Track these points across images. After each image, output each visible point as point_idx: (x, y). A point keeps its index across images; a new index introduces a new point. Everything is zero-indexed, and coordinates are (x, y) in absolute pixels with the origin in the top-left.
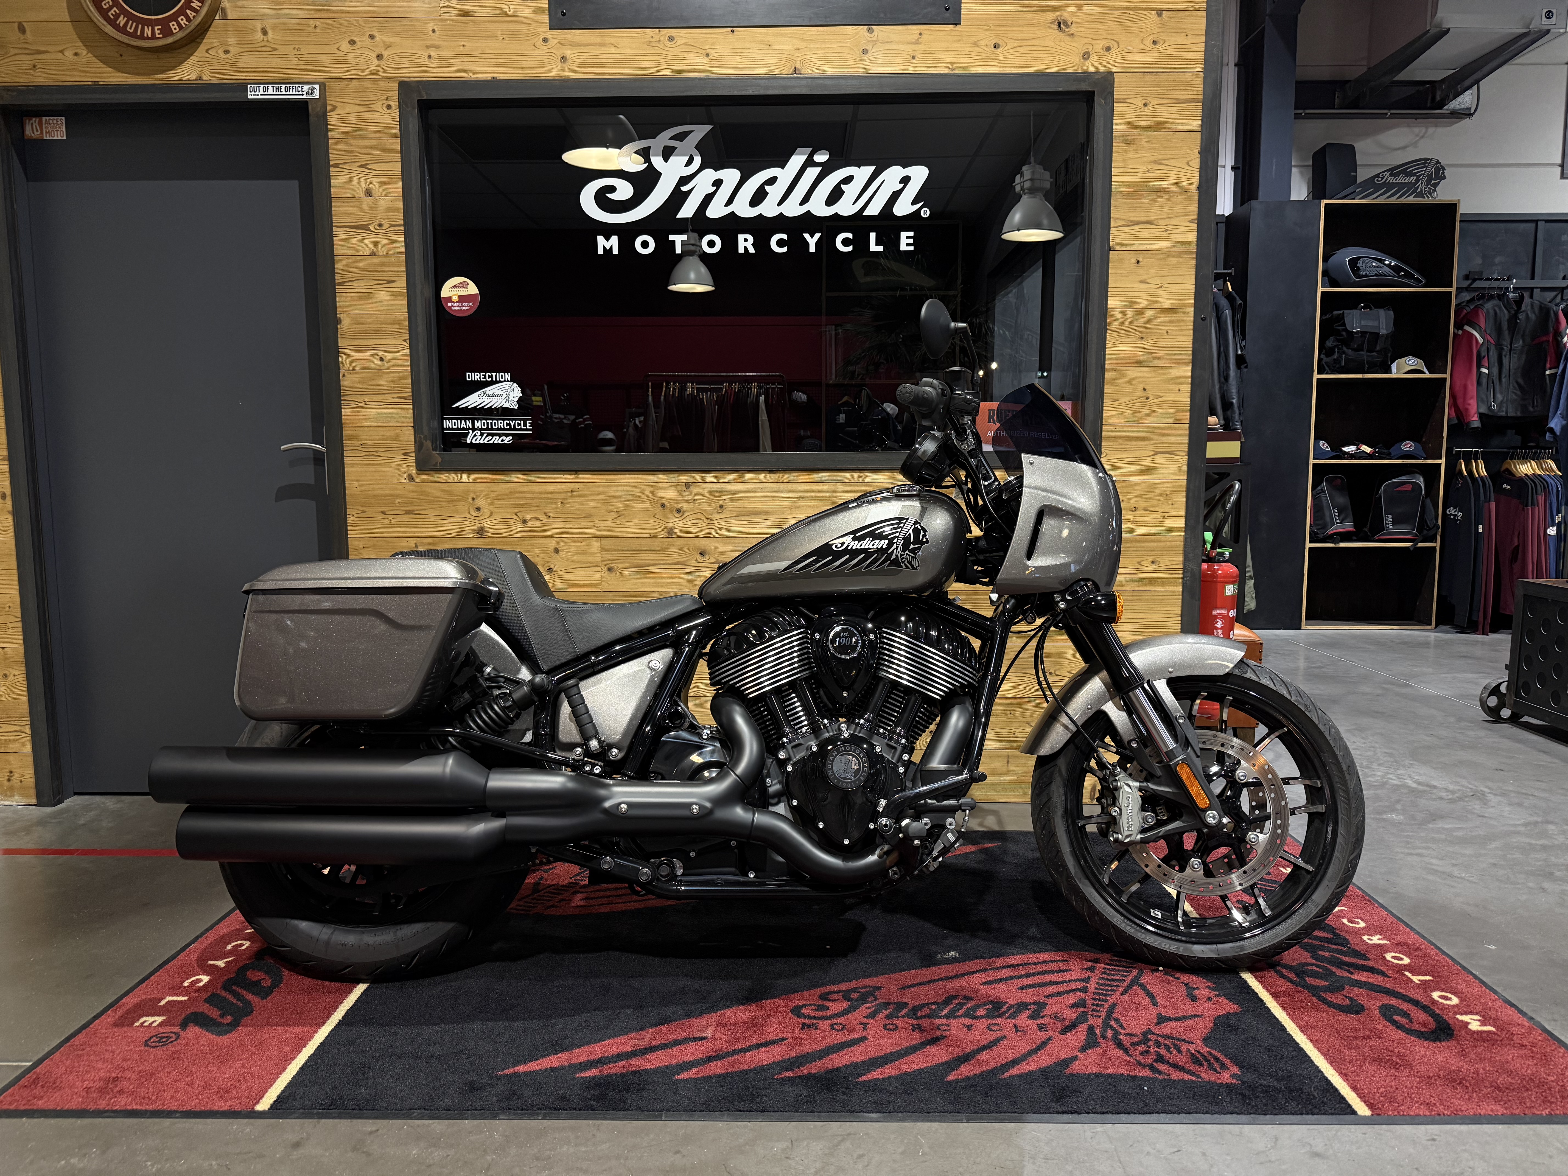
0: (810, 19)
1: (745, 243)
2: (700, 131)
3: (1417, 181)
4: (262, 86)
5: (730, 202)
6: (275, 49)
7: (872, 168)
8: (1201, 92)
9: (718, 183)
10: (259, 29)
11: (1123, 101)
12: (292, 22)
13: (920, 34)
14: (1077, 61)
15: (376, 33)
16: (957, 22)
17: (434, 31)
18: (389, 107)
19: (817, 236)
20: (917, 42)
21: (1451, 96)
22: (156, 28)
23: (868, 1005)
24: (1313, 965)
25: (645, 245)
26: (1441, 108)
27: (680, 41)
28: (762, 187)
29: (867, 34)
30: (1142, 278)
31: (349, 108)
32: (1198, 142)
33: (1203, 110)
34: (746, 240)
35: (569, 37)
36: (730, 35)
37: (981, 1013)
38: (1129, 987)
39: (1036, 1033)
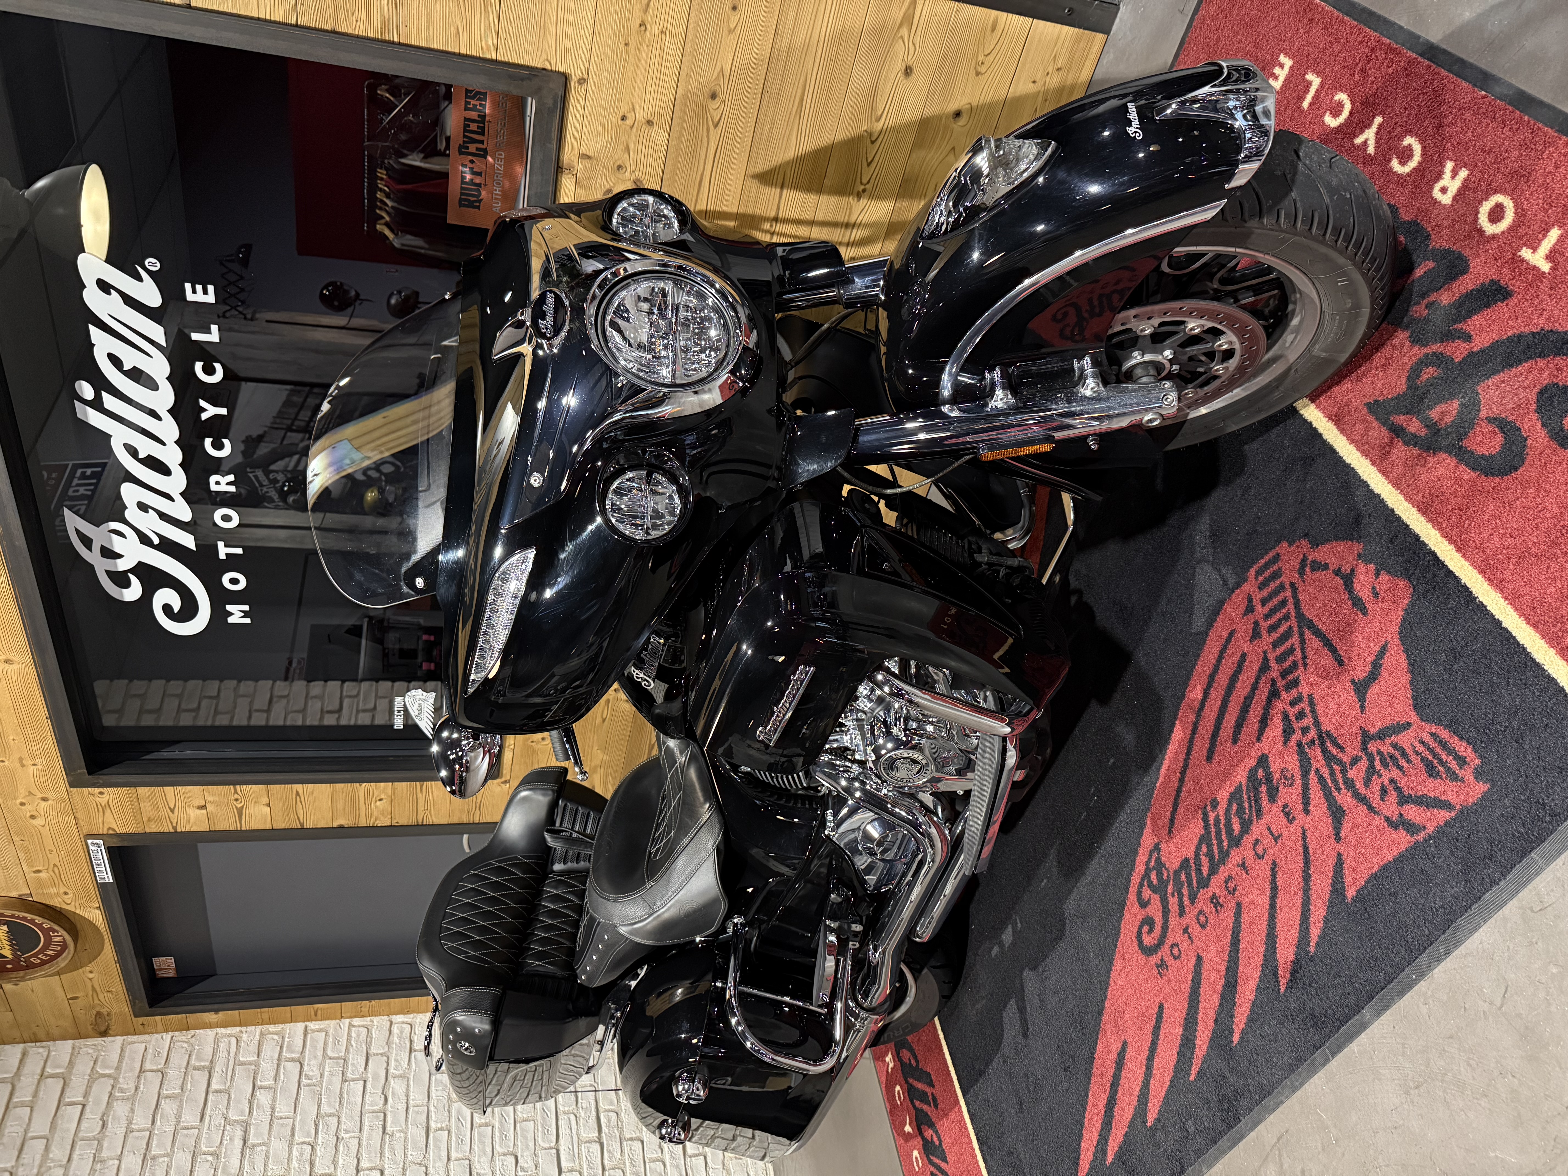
1: (221, 483)
2: (73, 522)
4: (97, 873)
5: (168, 496)
6: (55, 865)
9: (143, 507)
10: (36, 875)
12: (21, 854)
15: (18, 802)
18: (101, 793)
22: (53, 936)
23: (1170, 892)
28: (142, 461)
31: (110, 819)
37: (1236, 827)
38: (1303, 642)
39: (1291, 833)
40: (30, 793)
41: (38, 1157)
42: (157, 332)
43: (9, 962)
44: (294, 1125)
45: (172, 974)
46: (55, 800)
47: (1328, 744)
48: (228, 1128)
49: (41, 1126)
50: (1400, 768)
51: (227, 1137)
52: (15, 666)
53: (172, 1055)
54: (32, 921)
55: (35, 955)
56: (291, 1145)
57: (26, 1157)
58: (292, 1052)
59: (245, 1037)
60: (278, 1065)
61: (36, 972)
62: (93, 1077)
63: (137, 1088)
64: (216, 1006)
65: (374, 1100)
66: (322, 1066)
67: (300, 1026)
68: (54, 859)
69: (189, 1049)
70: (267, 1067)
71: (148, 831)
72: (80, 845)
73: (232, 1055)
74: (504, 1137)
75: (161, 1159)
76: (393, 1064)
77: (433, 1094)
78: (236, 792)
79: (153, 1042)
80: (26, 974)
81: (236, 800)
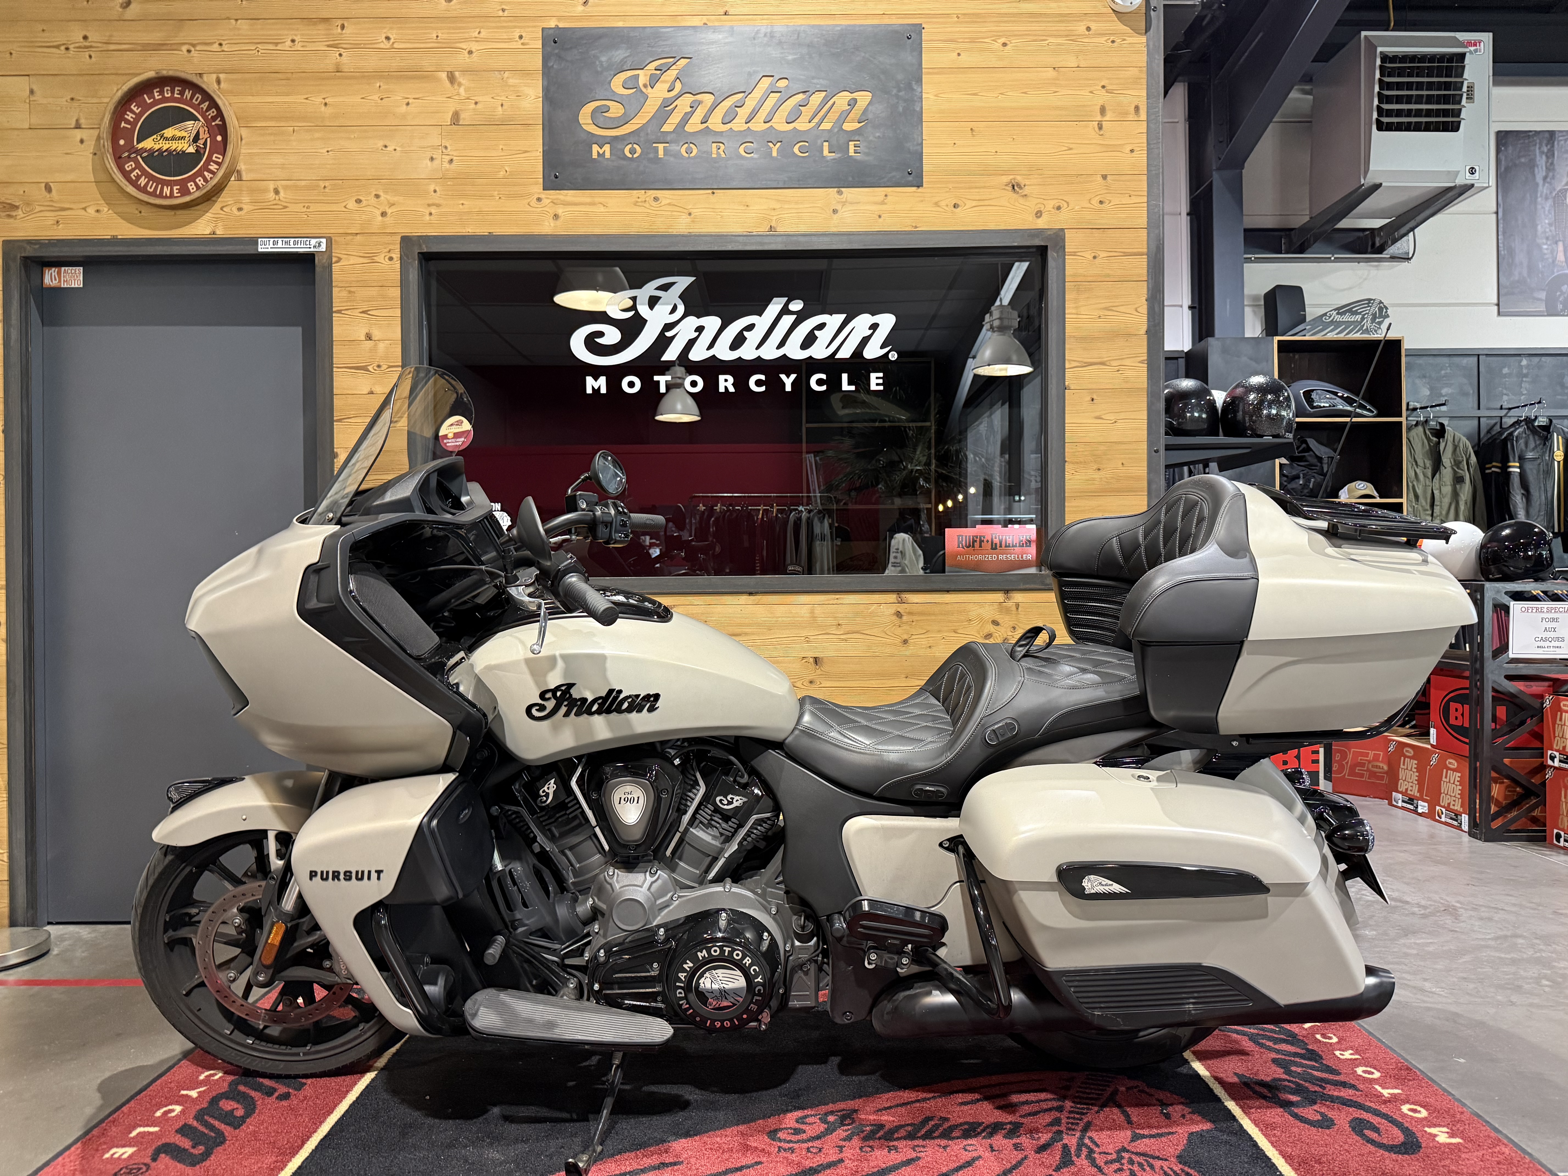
0: (785, 182)
1: (726, 383)
2: (683, 283)
3: (1363, 319)
4: (272, 240)
5: (711, 346)
6: (285, 207)
7: (844, 316)
8: (1146, 246)
9: (700, 329)
10: (272, 190)
11: (1074, 254)
12: (303, 183)
13: (886, 196)
14: (1031, 219)
15: (381, 193)
16: (919, 185)
17: (435, 191)
18: (391, 259)
19: (793, 376)
20: (883, 203)
21: (1390, 242)
22: (175, 188)
23: (846, 1128)
24: (1284, 1080)
25: (631, 384)
26: (1381, 253)
27: (665, 202)
28: (741, 333)
29: (837, 196)
30: (1097, 414)
31: (353, 260)
32: (1145, 291)
33: (1148, 262)
34: (726, 380)
35: (561, 197)
36: (711, 196)
37: (956, 1133)
39: (1011, 1154)
43: (130, 143)
46: (383, 222)
52: (550, 221)
55: (139, 167)
68: (296, 208)
72: (316, 231)
80: (108, 153)
81: (379, 366)
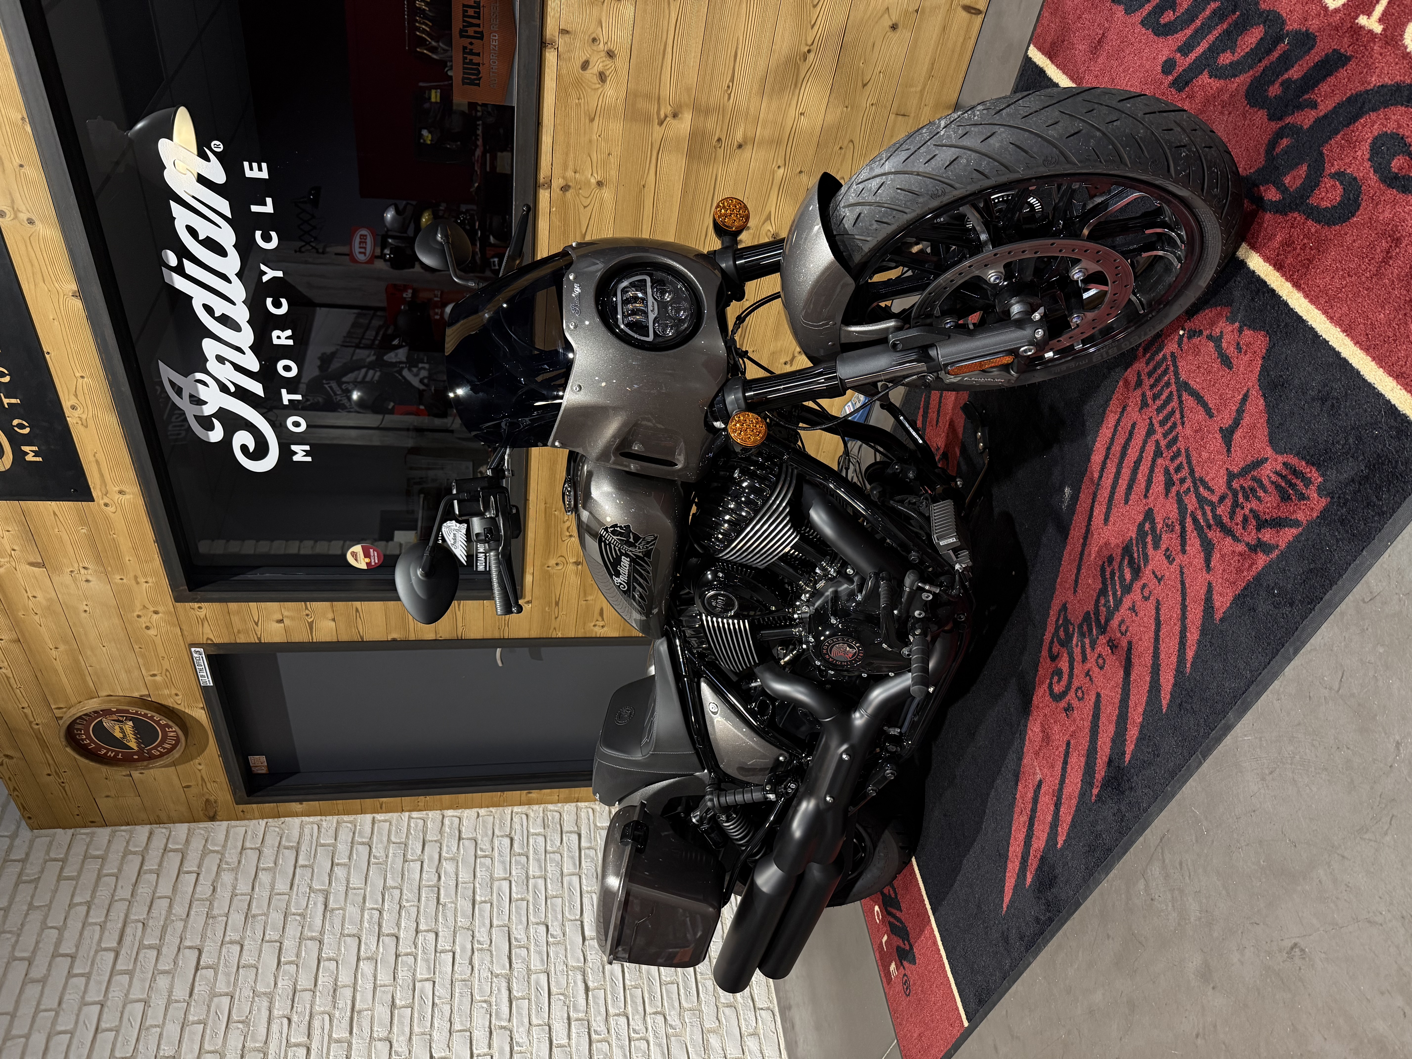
1: (281, 338)
2: (167, 373)
4: (201, 679)
10: (153, 678)
12: (140, 660)
15: (135, 614)
17: (121, 579)
18: (200, 607)
22: (167, 730)
23: (1075, 640)
28: (216, 319)
31: (208, 631)
36: (52, 355)
37: (1128, 576)
38: (1181, 402)
39: (1171, 572)
40: (144, 606)
41: (164, 912)
42: (224, 206)
43: (135, 753)
44: (365, 895)
45: (264, 771)
46: (164, 613)
47: (1201, 489)
48: (312, 895)
49: (165, 889)
50: (1259, 499)
51: (311, 902)
52: (127, 496)
53: (267, 837)
54: (151, 718)
55: (155, 748)
56: (363, 910)
57: (155, 913)
58: (363, 837)
59: (324, 824)
60: (352, 847)
61: (157, 762)
62: (205, 853)
63: (239, 862)
64: (301, 797)
65: (429, 877)
66: (386, 849)
67: (368, 817)
68: (166, 664)
69: (281, 832)
70: (343, 848)
71: (238, 641)
72: (185, 652)
73: (315, 838)
74: (536, 910)
75: (260, 918)
76: (445, 848)
77: (478, 874)
78: (307, 608)
79: (252, 827)
80: (148, 764)
81: (307, 615)
